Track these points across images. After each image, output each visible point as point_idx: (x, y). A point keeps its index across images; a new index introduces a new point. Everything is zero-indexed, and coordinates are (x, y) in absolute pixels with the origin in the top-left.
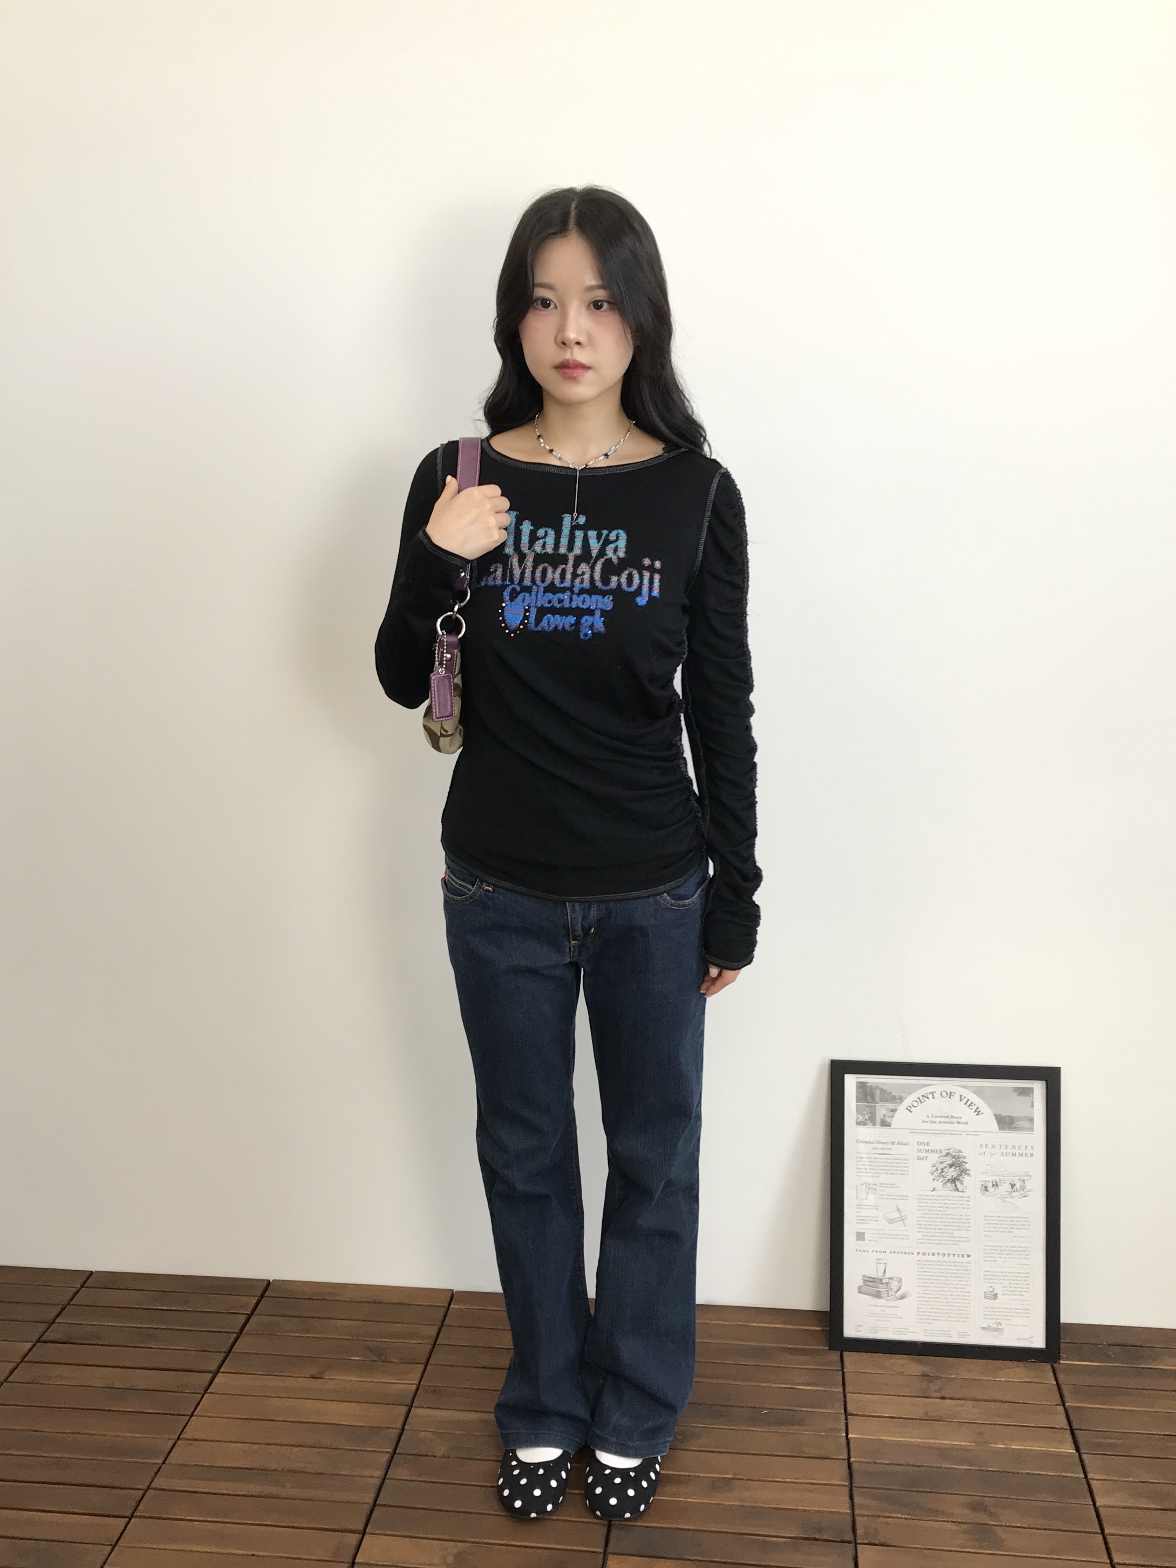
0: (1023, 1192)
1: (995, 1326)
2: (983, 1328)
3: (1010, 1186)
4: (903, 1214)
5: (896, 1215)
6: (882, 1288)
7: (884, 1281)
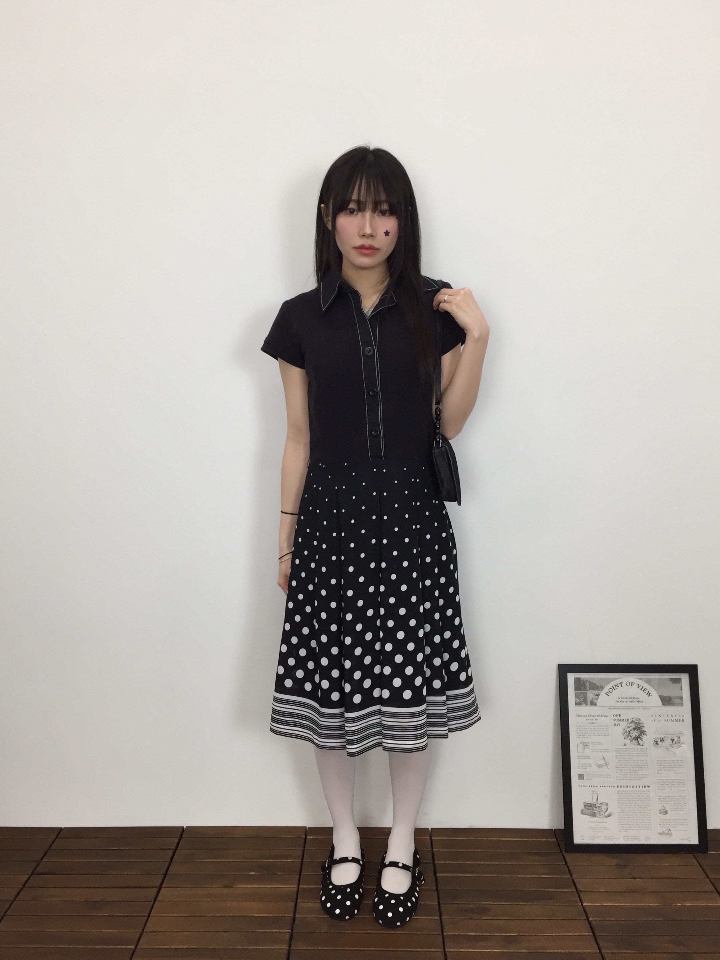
0: (679, 744)
1: (666, 832)
2: (660, 833)
3: (671, 740)
4: (607, 762)
5: (602, 762)
6: (596, 810)
7: (597, 806)
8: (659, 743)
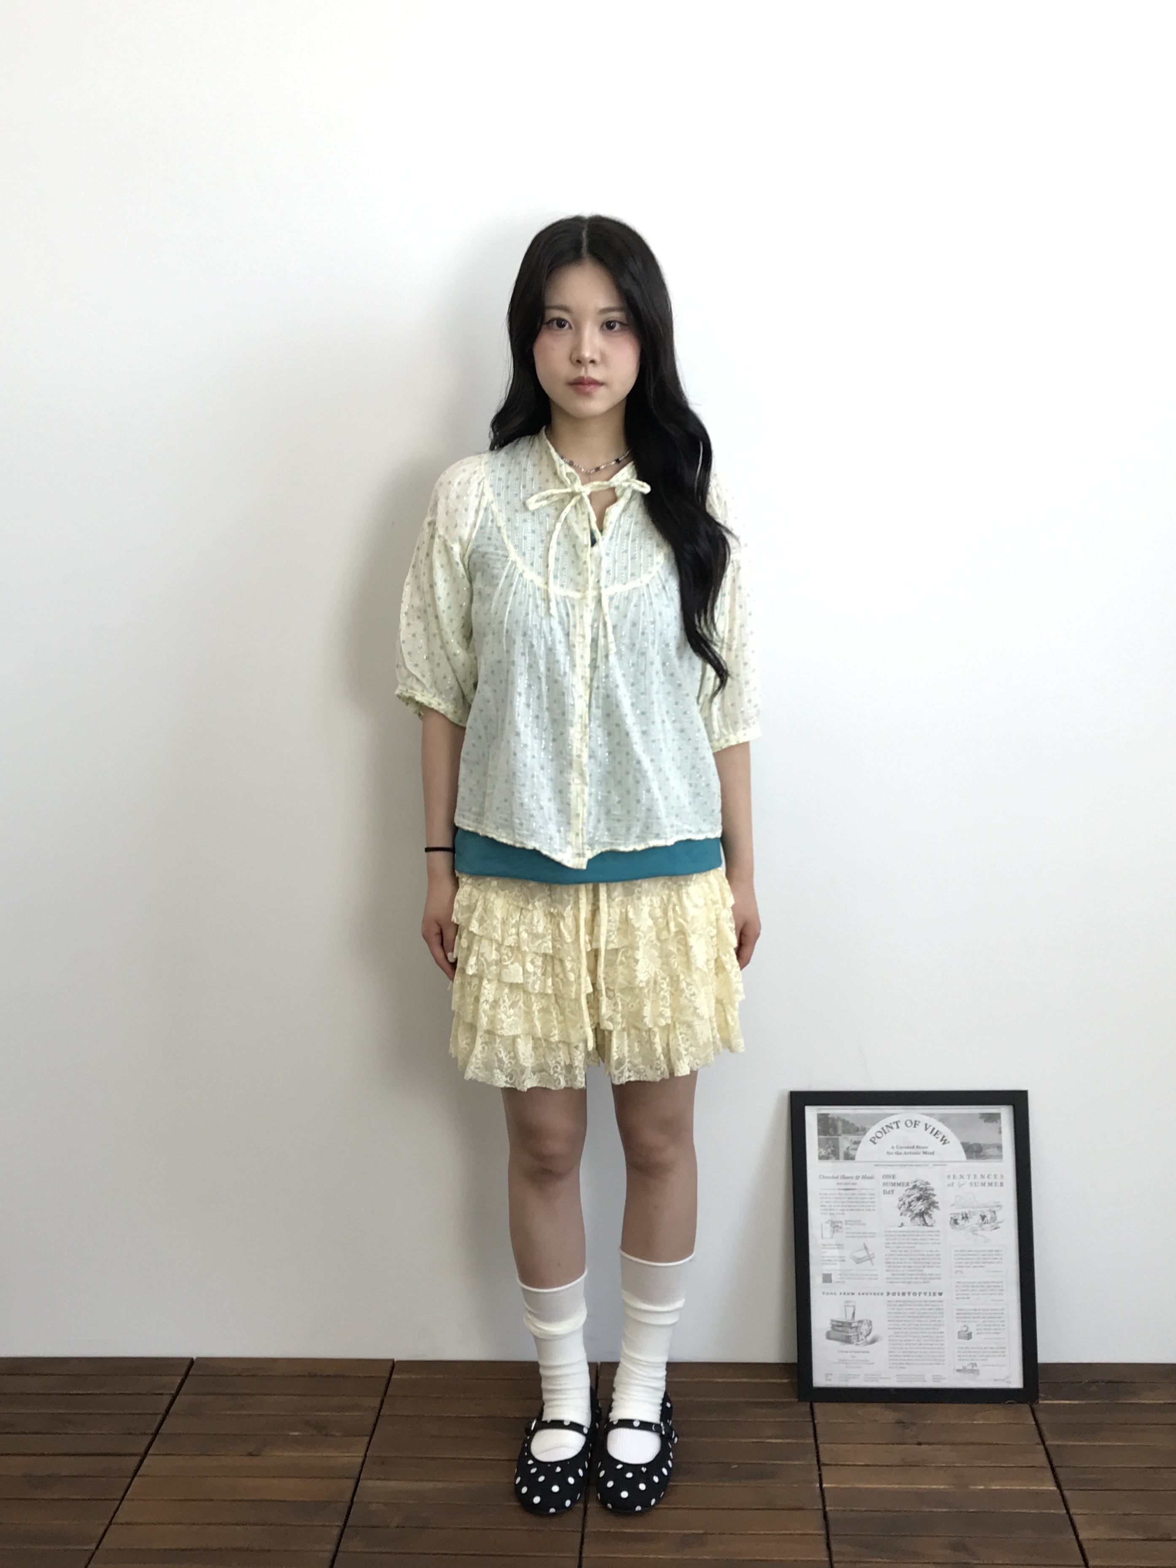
0: (993, 1224)
1: (970, 1367)
2: (959, 1371)
3: (980, 1218)
4: (870, 1253)
5: (862, 1254)
6: (852, 1333)
7: (853, 1325)
8: (960, 1222)
